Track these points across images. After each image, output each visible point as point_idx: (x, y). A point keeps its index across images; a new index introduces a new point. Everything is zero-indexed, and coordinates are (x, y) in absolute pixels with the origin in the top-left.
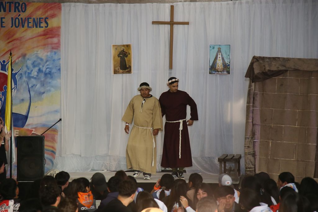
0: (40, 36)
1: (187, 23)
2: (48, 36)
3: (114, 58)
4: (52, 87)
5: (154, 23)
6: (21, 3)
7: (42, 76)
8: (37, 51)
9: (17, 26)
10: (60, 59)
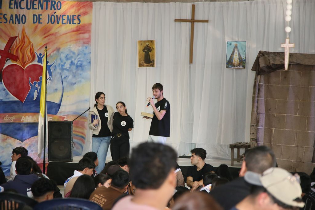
0: (73, 31)
1: (207, 21)
2: (80, 32)
3: (139, 52)
4: (83, 78)
5: (176, 20)
6: (57, 2)
7: (74, 67)
8: (70, 46)
9: (53, 22)
10: (90, 53)
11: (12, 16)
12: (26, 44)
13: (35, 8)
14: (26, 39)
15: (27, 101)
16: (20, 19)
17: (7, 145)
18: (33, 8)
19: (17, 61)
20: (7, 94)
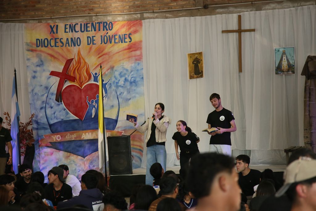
0: (125, 49)
1: (254, 30)
2: (131, 49)
3: (189, 65)
4: (137, 93)
5: (223, 32)
6: (108, 23)
7: (128, 84)
8: (123, 63)
9: (106, 42)
10: (143, 69)
11: (67, 39)
12: (82, 65)
14: (82, 61)
15: (86, 119)
16: (75, 42)
17: (70, 162)
18: (87, 31)
19: (74, 81)
20: (67, 113)
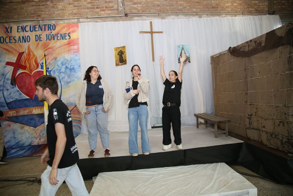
0: (66, 45)
1: (162, 32)
2: (70, 45)
3: (115, 56)
4: (76, 78)
5: (140, 32)
6: (52, 25)
7: (68, 71)
8: (64, 55)
9: (50, 39)
10: (80, 59)
11: (19, 37)
12: (32, 56)
13: (36, 30)
14: (31, 53)
15: (35, 98)
16: (25, 39)
17: (24, 131)
18: (35, 31)
19: (25, 69)
20: (20, 94)
